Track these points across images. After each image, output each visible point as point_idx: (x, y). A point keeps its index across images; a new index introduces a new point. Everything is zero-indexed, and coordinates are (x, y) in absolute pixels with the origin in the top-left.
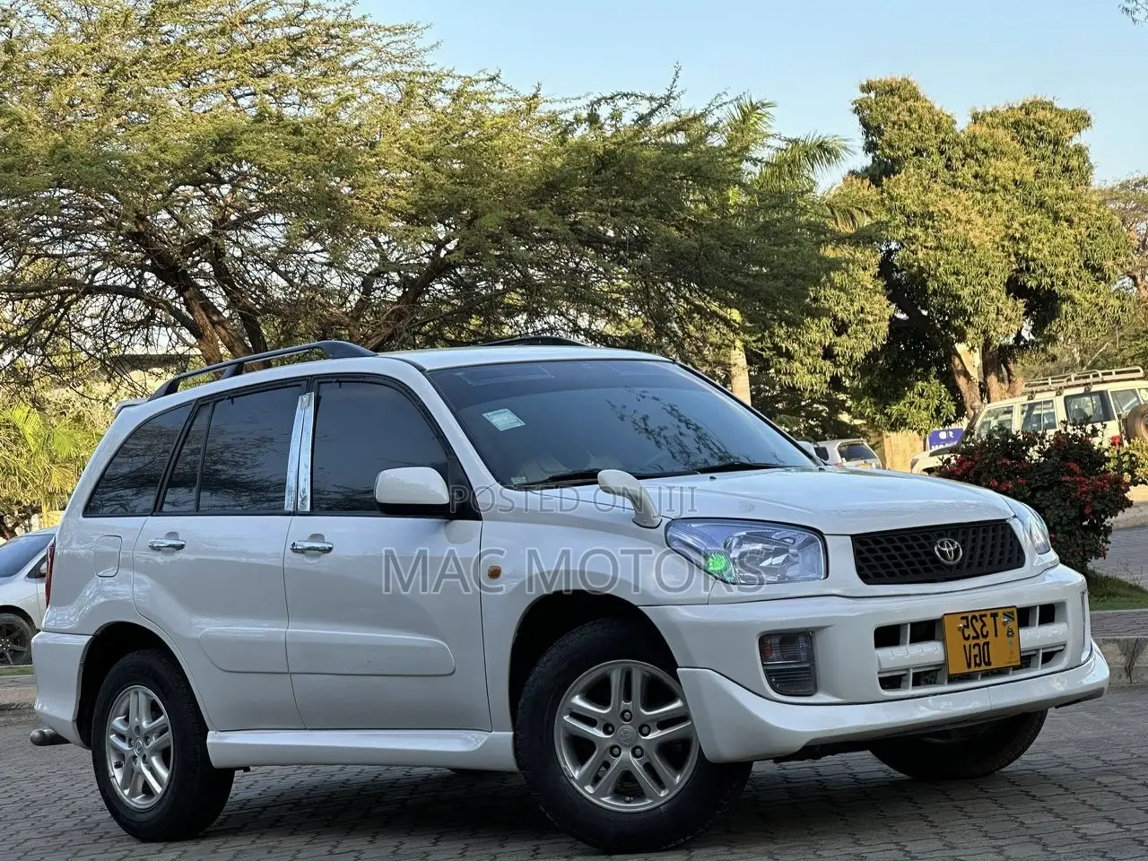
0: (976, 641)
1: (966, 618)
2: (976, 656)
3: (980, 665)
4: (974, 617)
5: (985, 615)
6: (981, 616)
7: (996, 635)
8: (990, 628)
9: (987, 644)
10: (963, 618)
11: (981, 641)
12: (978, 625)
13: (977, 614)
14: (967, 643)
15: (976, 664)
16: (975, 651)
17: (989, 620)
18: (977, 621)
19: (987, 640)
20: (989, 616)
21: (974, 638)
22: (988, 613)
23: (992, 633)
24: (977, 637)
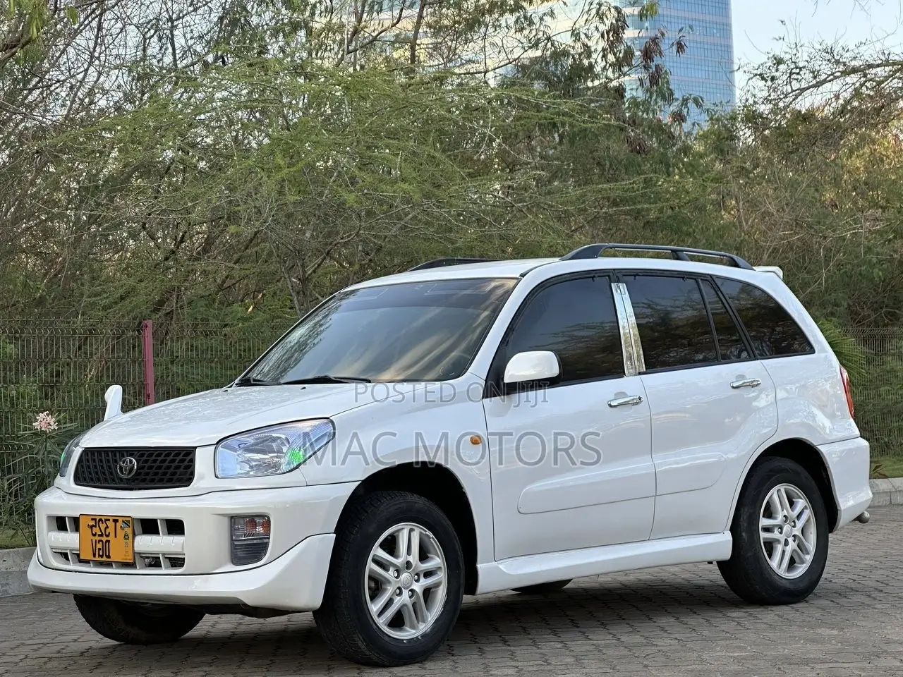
0: (101, 538)
1: (95, 520)
2: (99, 549)
3: (102, 556)
4: (100, 520)
5: (109, 520)
6: (106, 520)
7: (116, 537)
8: (111, 530)
9: (108, 541)
10: (92, 519)
11: (104, 539)
12: (103, 526)
13: (103, 518)
14: (94, 538)
15: (99, 556)
16: (100, 546)
17: (111, 524)
18: (102, 523)
19: (108, 539)
20: (111, 520)
21: (99, 535)
22: (111, 519)
23: (112, 535)
24: (101, 535)
